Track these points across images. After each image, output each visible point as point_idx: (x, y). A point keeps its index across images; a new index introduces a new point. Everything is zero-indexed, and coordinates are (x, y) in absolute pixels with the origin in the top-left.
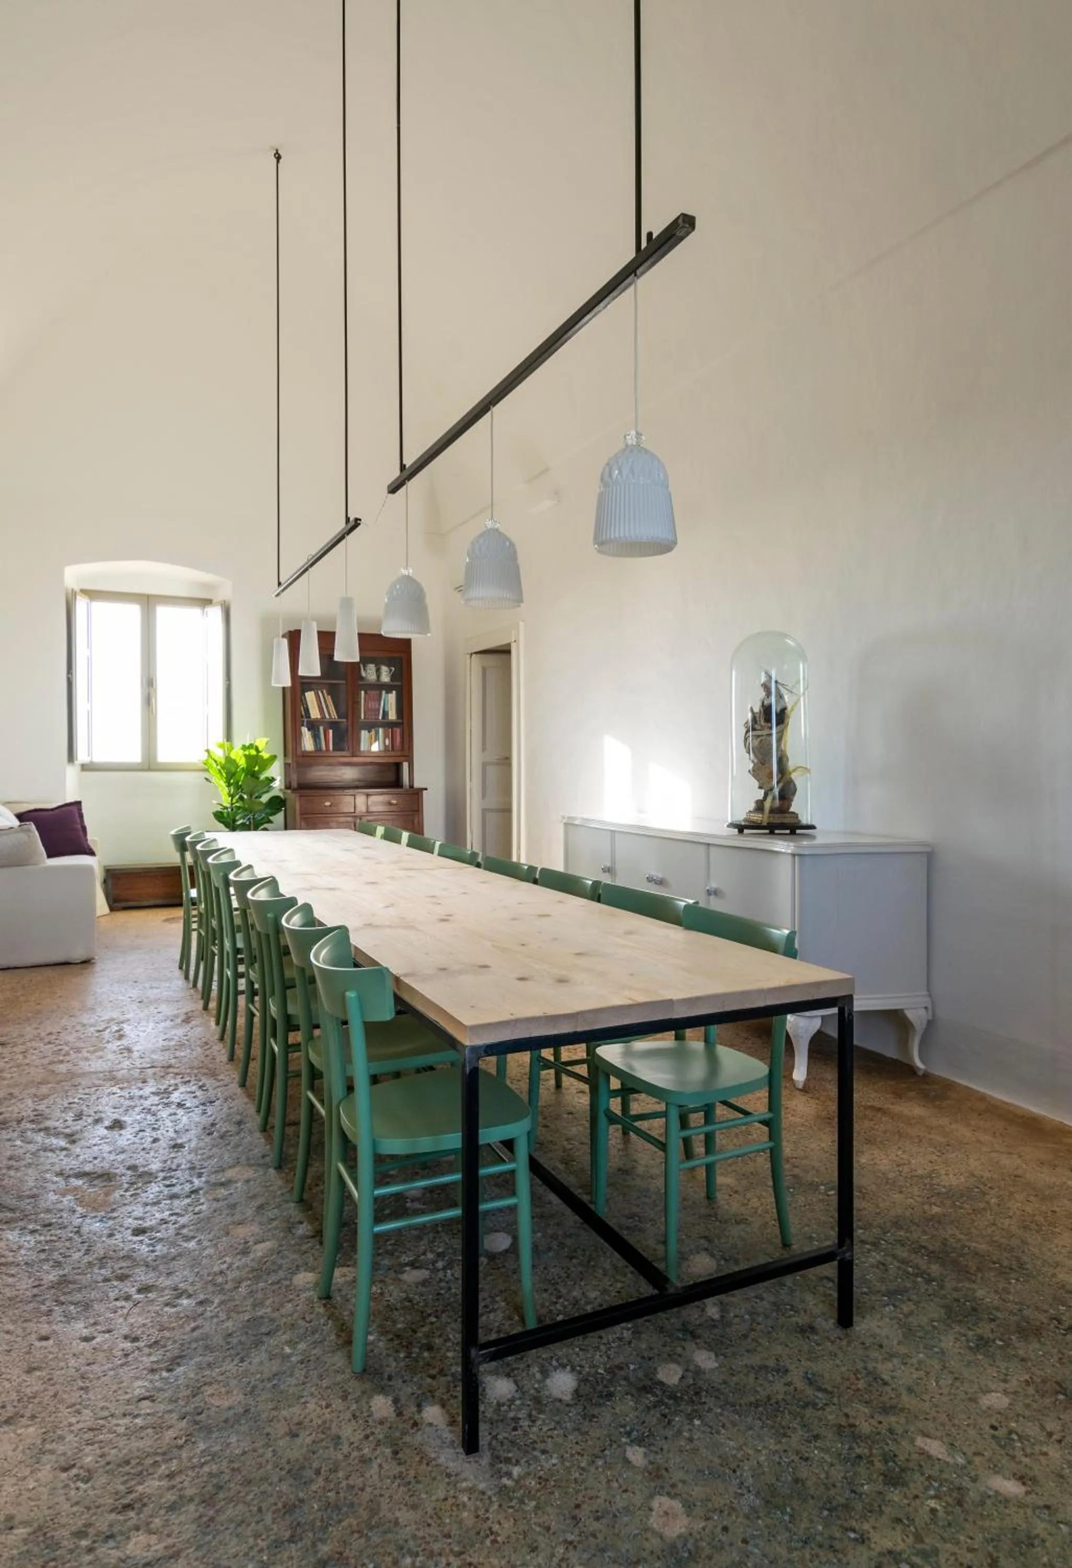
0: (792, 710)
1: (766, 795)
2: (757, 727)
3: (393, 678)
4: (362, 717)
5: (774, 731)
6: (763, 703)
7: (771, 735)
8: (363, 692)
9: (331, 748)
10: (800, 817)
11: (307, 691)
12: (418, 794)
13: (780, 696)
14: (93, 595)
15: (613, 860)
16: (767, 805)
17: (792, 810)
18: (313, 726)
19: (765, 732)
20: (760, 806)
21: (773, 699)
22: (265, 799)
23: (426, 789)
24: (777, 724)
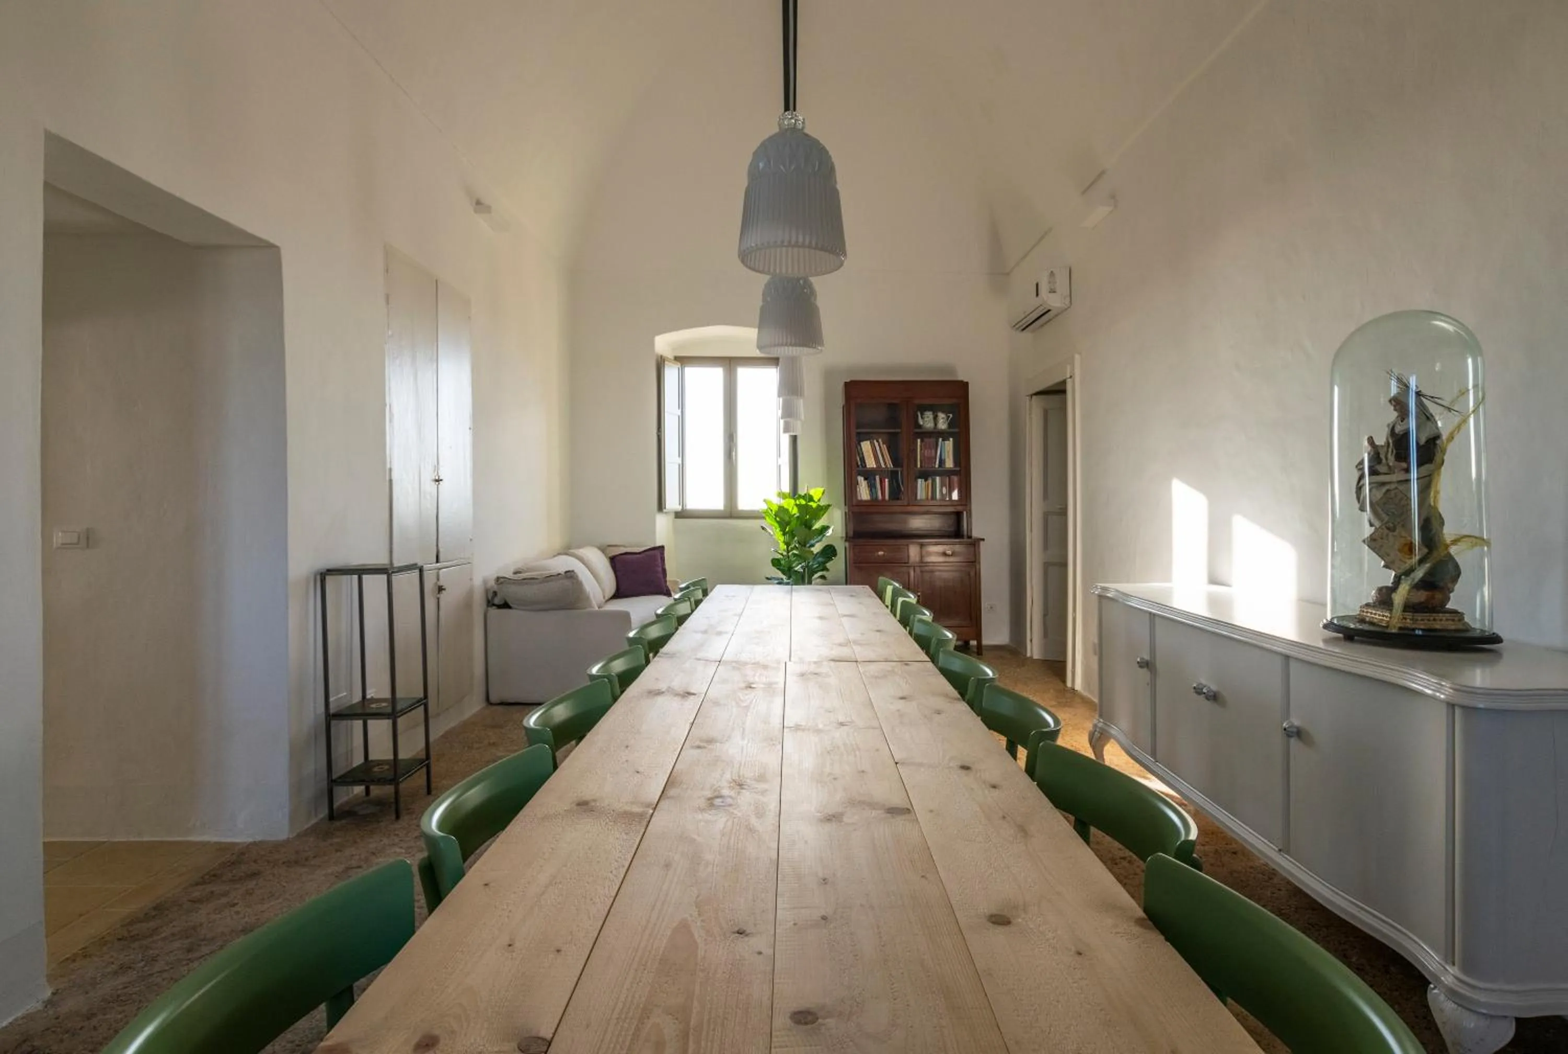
0: (1451, 438)
1: (1397, 581)
2: (1382, 468)
3: (950, 425)
4: (919, 466)
5: (1414, 475)
6: (1393, 430)
7: (1408, 481)
8: (919, 441)
9: (887, 497)
10: (1467, 619)
11: (863, 441)
12: (974, 545)
13: (1425, 417)
14: (683, 361)
15: (1153, 651)
16: (1399, 598)
17: (1449, 606)
18: (869, 475)
19: (1398, 476)
20: (1385, 598)
21: (1412, 424)
22: (817, 549)
23: (983, 540)
24: (1420, 464)
